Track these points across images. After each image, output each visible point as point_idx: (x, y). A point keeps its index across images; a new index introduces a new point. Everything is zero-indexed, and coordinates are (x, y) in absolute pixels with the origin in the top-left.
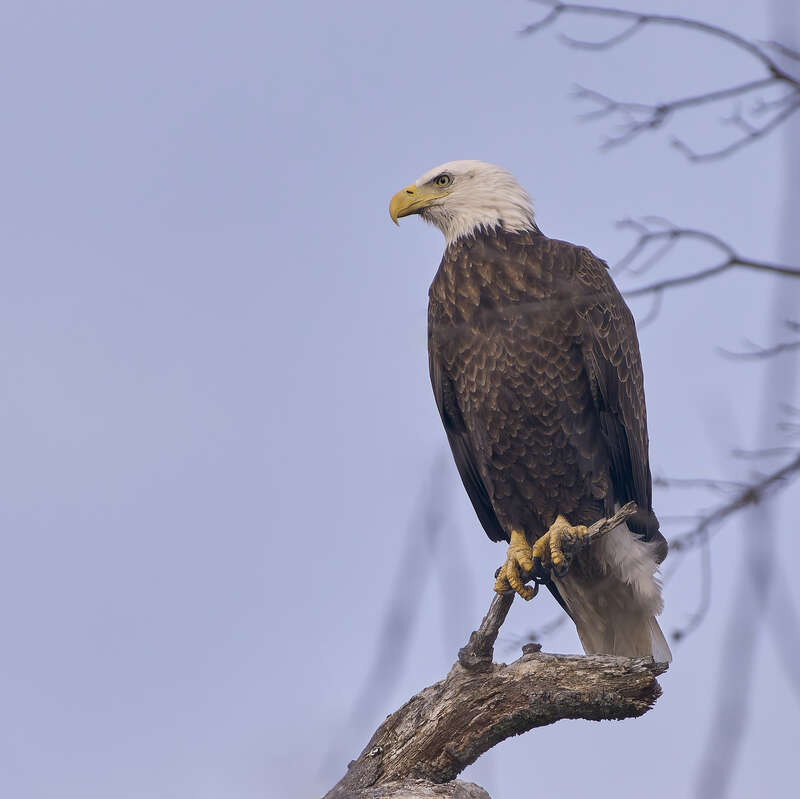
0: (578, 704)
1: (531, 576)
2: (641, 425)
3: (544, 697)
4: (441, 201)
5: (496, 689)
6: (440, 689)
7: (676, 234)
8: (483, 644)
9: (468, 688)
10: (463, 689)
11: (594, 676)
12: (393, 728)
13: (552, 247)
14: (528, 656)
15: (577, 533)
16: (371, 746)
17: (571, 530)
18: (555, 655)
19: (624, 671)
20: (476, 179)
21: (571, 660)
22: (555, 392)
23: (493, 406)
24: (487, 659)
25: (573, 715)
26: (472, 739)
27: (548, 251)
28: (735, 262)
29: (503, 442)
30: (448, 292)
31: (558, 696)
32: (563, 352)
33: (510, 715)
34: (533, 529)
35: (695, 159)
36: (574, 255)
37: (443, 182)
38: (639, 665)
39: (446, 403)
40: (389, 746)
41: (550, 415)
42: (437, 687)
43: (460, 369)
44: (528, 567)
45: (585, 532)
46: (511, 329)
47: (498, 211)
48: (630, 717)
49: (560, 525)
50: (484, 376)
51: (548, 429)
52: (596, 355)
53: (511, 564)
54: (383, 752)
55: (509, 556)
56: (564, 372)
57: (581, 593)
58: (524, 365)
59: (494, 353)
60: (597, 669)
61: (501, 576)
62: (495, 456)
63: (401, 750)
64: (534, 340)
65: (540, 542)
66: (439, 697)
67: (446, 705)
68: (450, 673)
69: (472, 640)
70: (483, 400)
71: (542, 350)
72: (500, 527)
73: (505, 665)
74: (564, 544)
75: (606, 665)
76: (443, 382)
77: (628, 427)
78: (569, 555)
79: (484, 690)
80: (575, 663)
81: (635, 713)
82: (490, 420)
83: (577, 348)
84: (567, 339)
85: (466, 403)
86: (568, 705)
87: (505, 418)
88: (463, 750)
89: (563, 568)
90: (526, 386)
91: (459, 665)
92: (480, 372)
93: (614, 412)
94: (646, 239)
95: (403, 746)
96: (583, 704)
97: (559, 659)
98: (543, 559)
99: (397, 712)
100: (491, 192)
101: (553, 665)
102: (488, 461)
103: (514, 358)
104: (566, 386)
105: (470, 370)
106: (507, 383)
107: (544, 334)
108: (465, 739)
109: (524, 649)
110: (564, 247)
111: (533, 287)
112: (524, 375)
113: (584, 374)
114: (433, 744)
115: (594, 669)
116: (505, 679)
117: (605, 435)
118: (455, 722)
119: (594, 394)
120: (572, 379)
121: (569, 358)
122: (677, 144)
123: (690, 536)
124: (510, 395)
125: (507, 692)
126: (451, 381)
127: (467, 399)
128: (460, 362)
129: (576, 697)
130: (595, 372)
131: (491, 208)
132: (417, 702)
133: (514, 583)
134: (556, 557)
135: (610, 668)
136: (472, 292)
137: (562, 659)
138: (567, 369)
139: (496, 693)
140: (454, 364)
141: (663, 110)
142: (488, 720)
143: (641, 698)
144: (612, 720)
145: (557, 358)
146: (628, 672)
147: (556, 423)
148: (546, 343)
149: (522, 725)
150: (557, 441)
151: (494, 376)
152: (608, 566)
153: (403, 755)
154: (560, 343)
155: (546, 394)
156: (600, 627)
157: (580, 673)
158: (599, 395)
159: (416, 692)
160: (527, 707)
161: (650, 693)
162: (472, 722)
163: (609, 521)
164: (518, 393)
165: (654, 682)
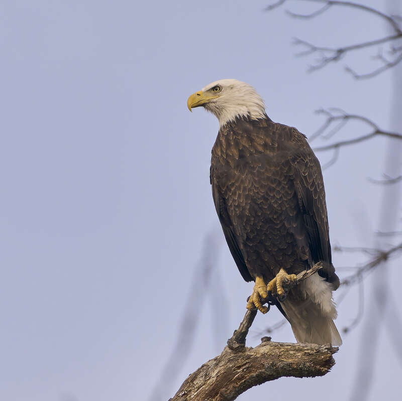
0: (291, 369)
1: (266, 301)
2: (325, 220)
3: (273, 365)
4: (215, 100)
5: (247, 361)
6: (218, 361)
7: (347, 117)
8: (241, 337)
9: (232, 360)
10: (230, 361)
11: (299, 354)
12: (192, 381)
13: (277, 128)
14: (264, 343)
15: (291, 278)
16: (180, 391)
17: (288, 276)
18: (278, 343)
19: (315, 351)
20: (234, 90)
21: (287, 346)
22: (280, 205)
23: (247, 213)
24: (242, 345)
25: (288, 374)
26: (234, 387)
27: (275, 130)
28: (378, 132)
29: (252, 231)
30: (222, 151)
31: (280, 364)
32: (284, 184)
33: (254, 374)
34: (268, 276)
35: (357, 77)
36: (289, 132)
37: (216, 90)
38: (324, 348)
39: (221, 210)
40: (190, 391)
41: (278, 217)
42: (215, 359)
43: (228, 193)
44: (265, 296)
45: (295, 277)
46: (255, 171)
47: (247, 107)
48: (318, 376)
49: (282, 274)
50: (242, 196)
51: (277, 224)
52: (302, 186)
53: (255, 294)
54: (187, 394)
55: (254, 290)
56: (285, 195)
57: (294, 309)
58: (263, 191)
59: (247, 185)
60: (301, 350)
61: (250, 301)
62: (248, 238)
63: (196, 393)
64: (268, 178)
65: (271, 283)
66: (217, 365)
67: (220, 369)
68: (223, 352)
69: (234, 334)
70: (241, 210)
71: (272, 183)
72: (250, 275)
73: (252, 348)
74: (284, 284)
75: (306, 348)
76: (219, 199)
77: (319, 222)
78: (287, 290)
79: (240, 362)
80: (289, 347)
81: (321, 374)
82: (245, 220)
83: (291, 181)
84: (286, 177)
85: (232, 211)
86: (285, 369)
87: (253, 219)
88: (229, 393)
89: (284, 297)
90: (264, 202)
91: (227, 348)
92: (240, 195)
93: (311, 215)
94: (331, 119)
95: (197, 390)
96: (294, 369)
97: (281, 345)
98: (272, 292)
99: (195, 373)
100: (243, 97)
101: (277, 348)
102: (244, 241)
103: (258, 188)
104: (286, 201)
105: (234, 193)
106: (254, 201)
107: (273, 174)
108: (231, 387)
109: (262, 339)
110: (283, 127)
111: (267, 149)
112: (263, 197)
113: (295, 195)
114: (213, 389)
115: (299, 350)
116: (252, 355)
117: (306, 226)
118: (226, 378)
119: (301, 205)
120: (289, 198)
121: (287, 187)
122: (348, 70)
123: (353, 277)
124: (256, 207)
125: (252, 363)
126: (224, 199)
127: (232, 209)
128: (229, 189)
129: (290, 365)
130: (301, 194)
131: (242, 105)
132: (205, 367)
133: (257, 305)
134: (280, 291)
135: (308, 350)
136: (234, 152)
137: (282, 345)
138: (287, 192)
139: (247, 363)
140: (226, 190)
141: (341, 51)
142: (242, 377)
143: (324, 366)
144: (309, 378)
145: (281, 187)
146: (318, 352)
147: (281, 221)
148: (275, 179)
149: (261, 380)
150: (281, 231)
151: (247, 197)
152: (307, 295)
153: (197, 395)
154: (282, 179)
155: (275, 206)
156: (304, 326)
157: (292, 352)
158: (303, 206)
159: (205, 362)
160: (263, 370)
161: (329, 363)
162: (235, 378)
163: (308, 272)
164: (260, 206)
165: (331, 357)
